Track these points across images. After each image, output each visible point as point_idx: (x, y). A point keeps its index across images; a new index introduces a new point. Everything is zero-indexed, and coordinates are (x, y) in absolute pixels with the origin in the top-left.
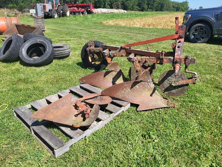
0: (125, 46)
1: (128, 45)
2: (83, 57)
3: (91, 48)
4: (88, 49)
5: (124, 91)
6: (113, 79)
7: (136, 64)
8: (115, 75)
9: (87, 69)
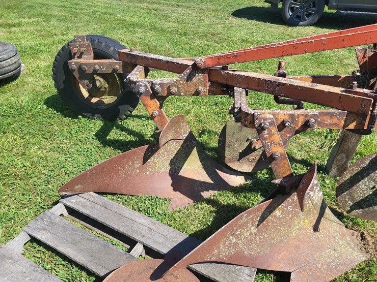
0: (210, 64)
1: (219, 58)
2: (62, 86)
3: (82, 61)
4: (74, 63)
5: (237, 238)
6: (172, 163)
7: (271, 134)
8: (176, 152)
9: (77, 118)
